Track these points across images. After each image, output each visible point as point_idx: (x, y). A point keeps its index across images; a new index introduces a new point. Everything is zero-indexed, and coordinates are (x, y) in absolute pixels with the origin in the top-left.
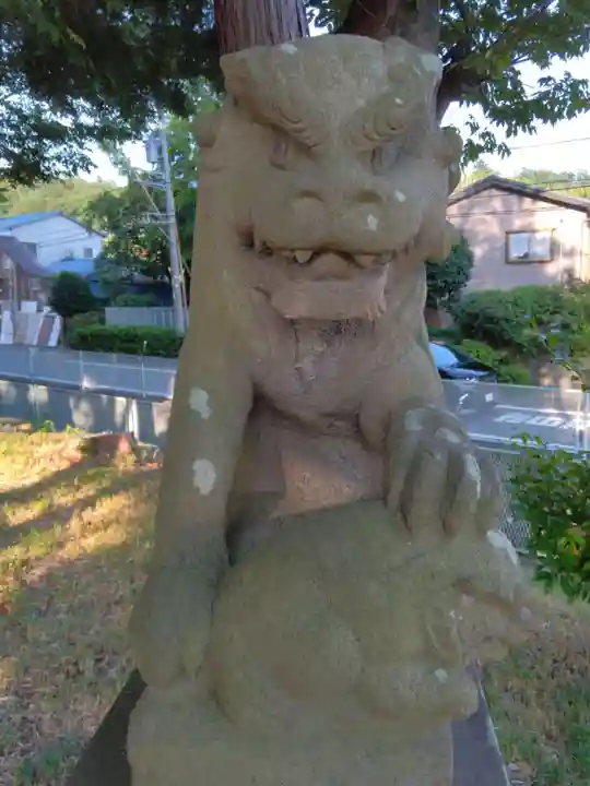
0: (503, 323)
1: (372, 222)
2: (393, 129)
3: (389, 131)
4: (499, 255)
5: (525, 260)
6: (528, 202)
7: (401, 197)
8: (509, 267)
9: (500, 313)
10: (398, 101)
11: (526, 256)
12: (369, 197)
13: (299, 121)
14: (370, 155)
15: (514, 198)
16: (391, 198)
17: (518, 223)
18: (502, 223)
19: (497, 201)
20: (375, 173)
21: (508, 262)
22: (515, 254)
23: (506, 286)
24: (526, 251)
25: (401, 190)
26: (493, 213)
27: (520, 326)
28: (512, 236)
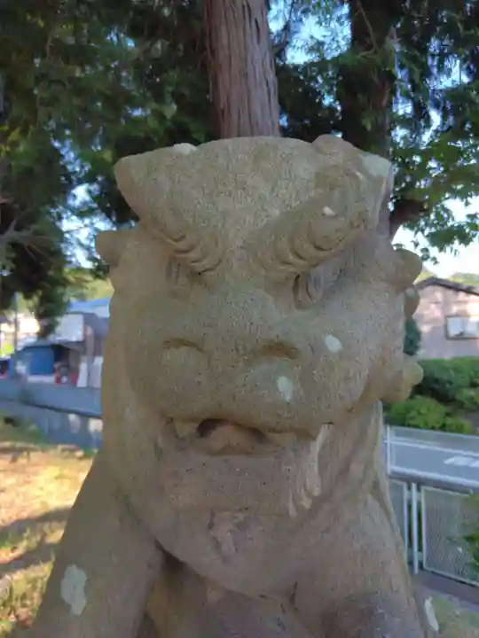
0: (448, 386)
1: (285, 386)
2: (319, 248)
3: (313, 252)
4: (442, 332)
5: (461, 337)
6: (462, 296)
7: (333, 344)
8: (449, 342)
9: (445, 377)
10: (328, 210)
11: (462, 334)
12: (280, 349)
13: (183, 237)
14: (291, 283)
15: (450, 292)
16: (317, 348)
17: (455, 309)
18: (443, 309)
19: (439, 294)
20: (300, 306)
21: (447, 337)
22: (453, 332)
23: (448, 356)
24: (461, 330)
25: (335, 334)
26: (436, 303)
27: (460, 387)
28: (450, 320)
